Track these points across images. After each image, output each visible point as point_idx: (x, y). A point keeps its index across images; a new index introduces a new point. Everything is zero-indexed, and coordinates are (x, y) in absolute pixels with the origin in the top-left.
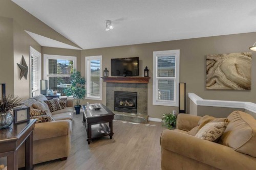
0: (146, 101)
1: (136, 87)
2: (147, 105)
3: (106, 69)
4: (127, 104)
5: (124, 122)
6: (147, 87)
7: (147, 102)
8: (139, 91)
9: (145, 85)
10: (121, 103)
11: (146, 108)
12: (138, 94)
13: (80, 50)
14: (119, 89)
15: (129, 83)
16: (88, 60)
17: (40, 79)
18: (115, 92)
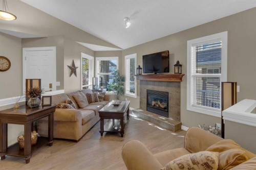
0: (179, 104)
1: (167, 86)
2: (180, 109)
3: (139, 66)
4: (159, 105)
5: (150, 124)
6: (179, 87)
7: (180, 106)
8: (170, 90)
9: (177, 84)
10: (153, 103)
11: (179, 113)
12: (170, 95)
13: (121, 51)
14: (151, 87)
15: (160, 81)
16: (127, 58)
17: (93, 76)
18: (147, 90)
